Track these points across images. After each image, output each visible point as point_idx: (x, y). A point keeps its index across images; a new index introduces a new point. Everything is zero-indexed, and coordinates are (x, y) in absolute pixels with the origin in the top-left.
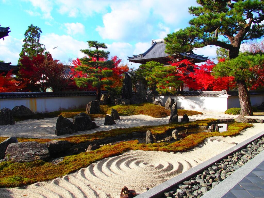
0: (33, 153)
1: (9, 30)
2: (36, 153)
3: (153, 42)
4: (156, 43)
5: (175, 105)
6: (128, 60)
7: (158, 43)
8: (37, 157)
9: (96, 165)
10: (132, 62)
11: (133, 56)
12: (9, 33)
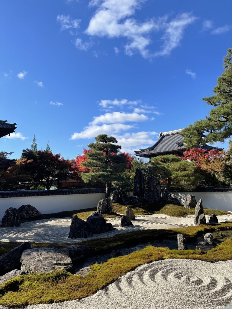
0: (55, 262)
1: (16, 126)
2: (58, 262)
3: (161, 136)
4: (164, 136)
5: (200, 203)
6: (134, 154)
7: (166, 136)
8: (60, 268)
9: (124, 279)
10: (139, 156)
11: (140, 150)
12: (15, 129)
